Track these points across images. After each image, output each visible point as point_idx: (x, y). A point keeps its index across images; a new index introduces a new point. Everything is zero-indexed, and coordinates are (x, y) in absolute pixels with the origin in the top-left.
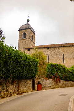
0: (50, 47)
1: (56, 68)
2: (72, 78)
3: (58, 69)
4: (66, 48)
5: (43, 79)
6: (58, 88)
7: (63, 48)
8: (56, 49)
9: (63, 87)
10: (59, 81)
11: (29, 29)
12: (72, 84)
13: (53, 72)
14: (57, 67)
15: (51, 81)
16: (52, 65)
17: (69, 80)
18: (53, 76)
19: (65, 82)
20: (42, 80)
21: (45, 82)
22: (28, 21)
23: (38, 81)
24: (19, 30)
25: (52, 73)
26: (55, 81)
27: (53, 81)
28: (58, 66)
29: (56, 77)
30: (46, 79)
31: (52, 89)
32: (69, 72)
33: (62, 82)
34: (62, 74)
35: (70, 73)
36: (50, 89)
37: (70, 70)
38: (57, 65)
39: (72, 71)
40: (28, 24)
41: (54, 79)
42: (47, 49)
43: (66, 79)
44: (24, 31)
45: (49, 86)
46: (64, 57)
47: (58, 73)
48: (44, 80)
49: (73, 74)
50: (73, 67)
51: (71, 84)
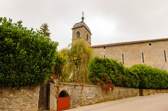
0: (107, 46)
1: (106, 66)
2: (134, 83)
3: (109, 68)
4: (126, 47)
5: (75, 86)
6: (110, 100)
7: (122, 47)
8: (114, 48)
9: (120, 98)
10: (111, 89)
11: (84, 27)
12: (135, 92)
13: (99, 72)
14: (106, 64)
15: (94, 88)
16: (98, 61)
17: (129, 85)
18: (98, 79)
19: (122, 90)
20: (73, 87)
21: (80, 91)
22: (83, 18)
23: (60, 91)
24: (72, 29)
25: (96, 74)
26: (102, 88)
27: (100, 89)
28: (109, 62)
29: (105, 81)
30: (82, 86)
31: (97, 103)
32: (130, 73)
33: (117, 90)
34: (118, 76)
35: (132, 74)
36: (91, 104)
37: (131, 71)
38: (108, 60)
39: (135, 72)
40: (82, 22)
41: (102, 85)
42: (103, 48)
43: (124, 84)
44: (78, 30)
45: (88, 98)
46: (124, 57)
47: (109, 74)
48: (77, 88)
49: (135, 77)
50: (136, 67)
51: (133, 93)
